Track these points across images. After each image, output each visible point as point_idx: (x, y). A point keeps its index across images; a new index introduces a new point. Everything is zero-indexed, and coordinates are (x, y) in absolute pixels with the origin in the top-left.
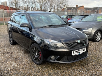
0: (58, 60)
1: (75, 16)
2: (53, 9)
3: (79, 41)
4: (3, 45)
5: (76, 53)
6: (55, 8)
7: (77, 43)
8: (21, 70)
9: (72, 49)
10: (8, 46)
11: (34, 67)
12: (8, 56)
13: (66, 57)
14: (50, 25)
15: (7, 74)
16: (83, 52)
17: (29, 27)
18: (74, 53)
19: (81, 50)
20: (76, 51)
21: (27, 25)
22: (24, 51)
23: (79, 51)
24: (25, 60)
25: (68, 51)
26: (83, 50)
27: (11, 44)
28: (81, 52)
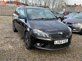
0: (42, 47)
1: (71, 13)
2: (55, 6)
3: (61, 33)
4: (8, 31)
5: (58, 43)
6: (57, 5)
7: (60, 34)
8: (14, 51)
9: (54, 39)
10: (11, 33)
11: (25, 51)
12: (8, 40)
13: (49, 45)
14: (41, 18)
15: (2, 53)
16: (64, 42)
17: (24, 19)
18: (56, 42)
19: (63, 40)
20: (58, 41)
21: (23, 17)
22: (21, 37)
23: (61, 42)
24: (19, 44)
25: (51, 40)
26: (65, 41)
27: (14, 31)
28: (63, 43)
